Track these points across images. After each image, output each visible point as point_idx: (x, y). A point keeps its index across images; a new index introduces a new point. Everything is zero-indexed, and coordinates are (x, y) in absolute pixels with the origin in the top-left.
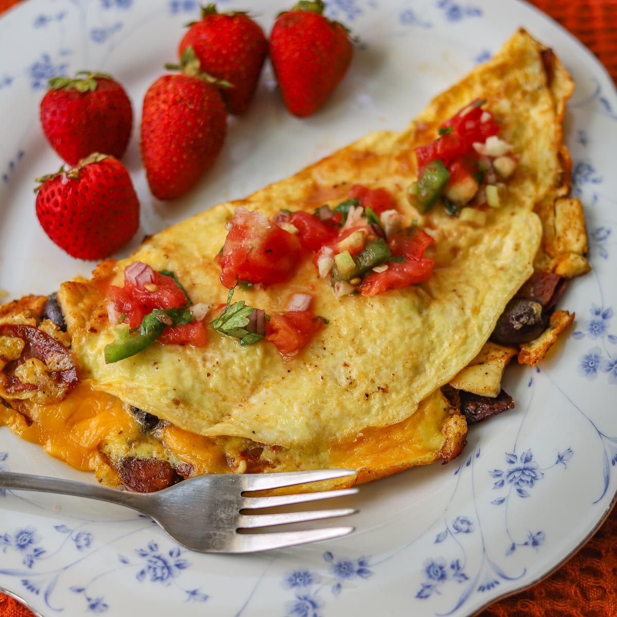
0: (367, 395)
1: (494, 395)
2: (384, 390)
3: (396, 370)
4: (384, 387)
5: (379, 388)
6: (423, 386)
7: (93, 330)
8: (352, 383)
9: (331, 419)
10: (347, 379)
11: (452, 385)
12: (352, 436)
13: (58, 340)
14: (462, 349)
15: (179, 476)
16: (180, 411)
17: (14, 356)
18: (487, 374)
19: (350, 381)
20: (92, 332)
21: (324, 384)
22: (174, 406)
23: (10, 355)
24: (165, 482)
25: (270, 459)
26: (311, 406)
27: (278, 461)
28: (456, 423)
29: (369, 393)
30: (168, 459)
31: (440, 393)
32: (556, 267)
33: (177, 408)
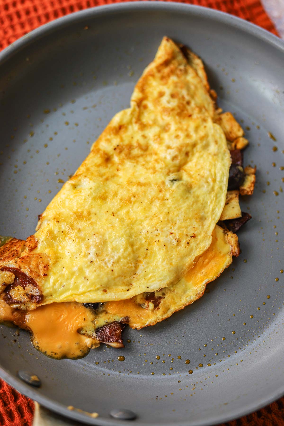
0: (188, 243)
1: (241, 216)
2: (194, 236)
3: (194, 225)
4: (193, 235)
5: (191, 237)
6: (209, 226)
7: (45, 275)
8: (179, 241)
9: (178, 263)
10: (175, 240)
11: (221, 220)
12: (191, 265)
13: (31, 277)
14: (217, 201)
15: (124, 324)
16: (109, 294)
17: (10, 282)
18: (233, 208)
19: (177, 240)
20: (45, 276)
21: (167, 248)
22: (105, 293)
23: (8, 282)
24: (120, 331)
25: (160, 295)
26: (166, 262)
27: (164, 294)
28: (232, 237)
29: (188, 242)
30: (114, 319)
31: (218, 227)
32: (236, 146)
33: (107, 293)
